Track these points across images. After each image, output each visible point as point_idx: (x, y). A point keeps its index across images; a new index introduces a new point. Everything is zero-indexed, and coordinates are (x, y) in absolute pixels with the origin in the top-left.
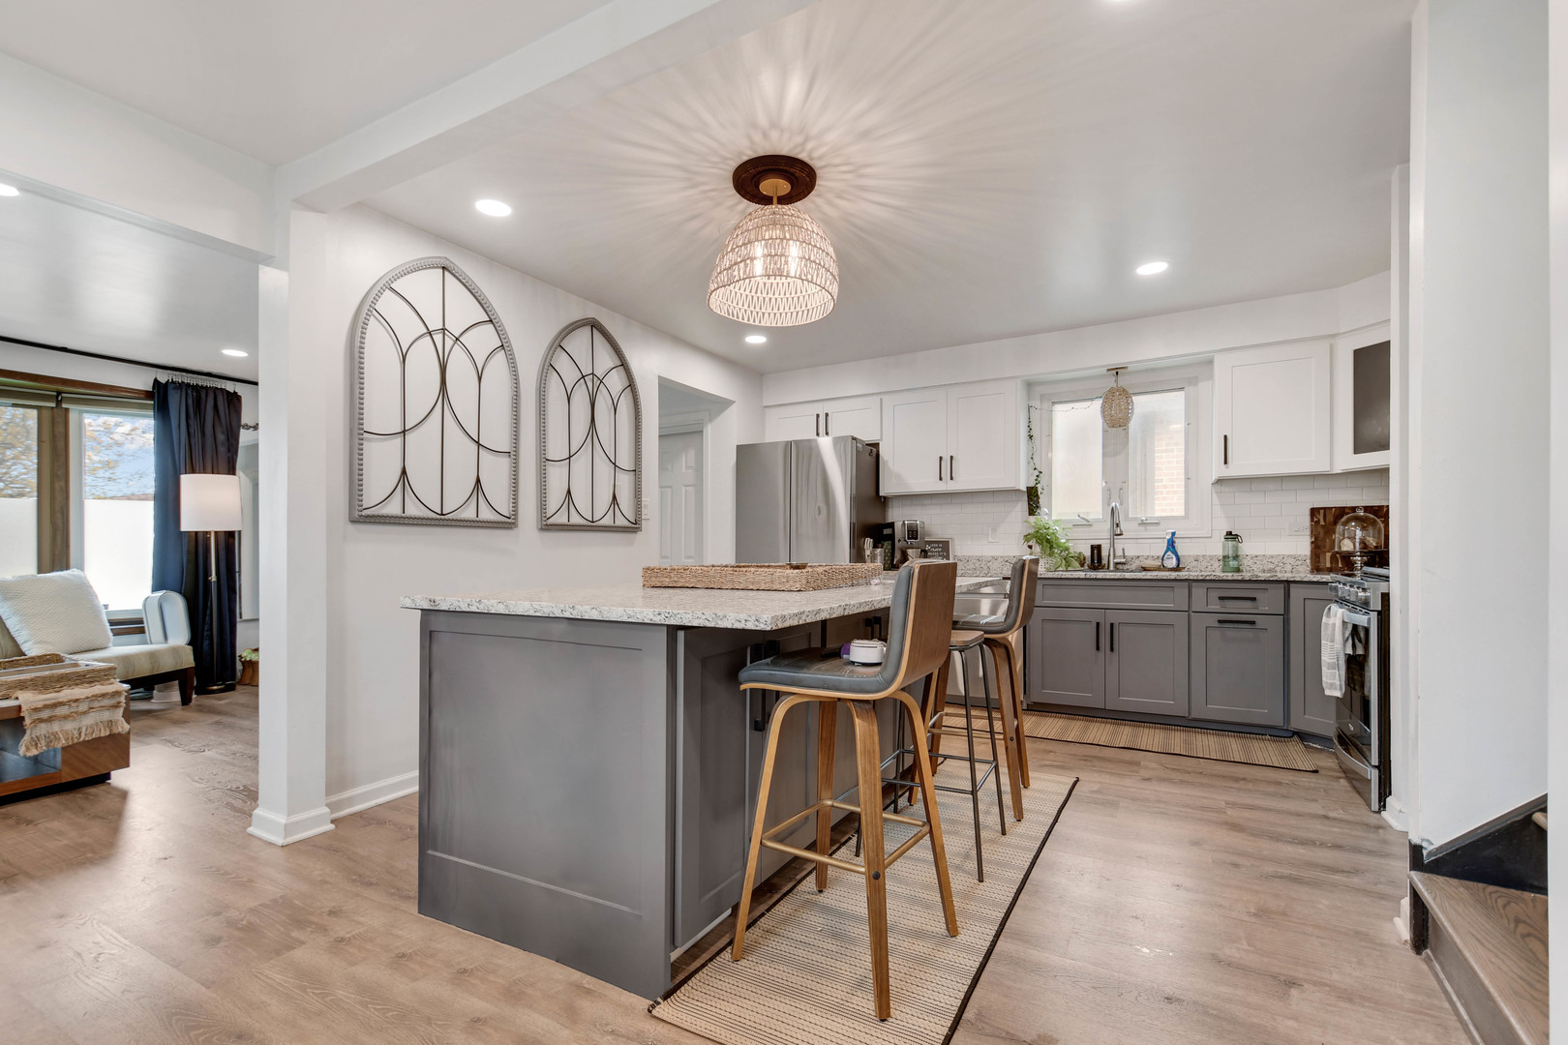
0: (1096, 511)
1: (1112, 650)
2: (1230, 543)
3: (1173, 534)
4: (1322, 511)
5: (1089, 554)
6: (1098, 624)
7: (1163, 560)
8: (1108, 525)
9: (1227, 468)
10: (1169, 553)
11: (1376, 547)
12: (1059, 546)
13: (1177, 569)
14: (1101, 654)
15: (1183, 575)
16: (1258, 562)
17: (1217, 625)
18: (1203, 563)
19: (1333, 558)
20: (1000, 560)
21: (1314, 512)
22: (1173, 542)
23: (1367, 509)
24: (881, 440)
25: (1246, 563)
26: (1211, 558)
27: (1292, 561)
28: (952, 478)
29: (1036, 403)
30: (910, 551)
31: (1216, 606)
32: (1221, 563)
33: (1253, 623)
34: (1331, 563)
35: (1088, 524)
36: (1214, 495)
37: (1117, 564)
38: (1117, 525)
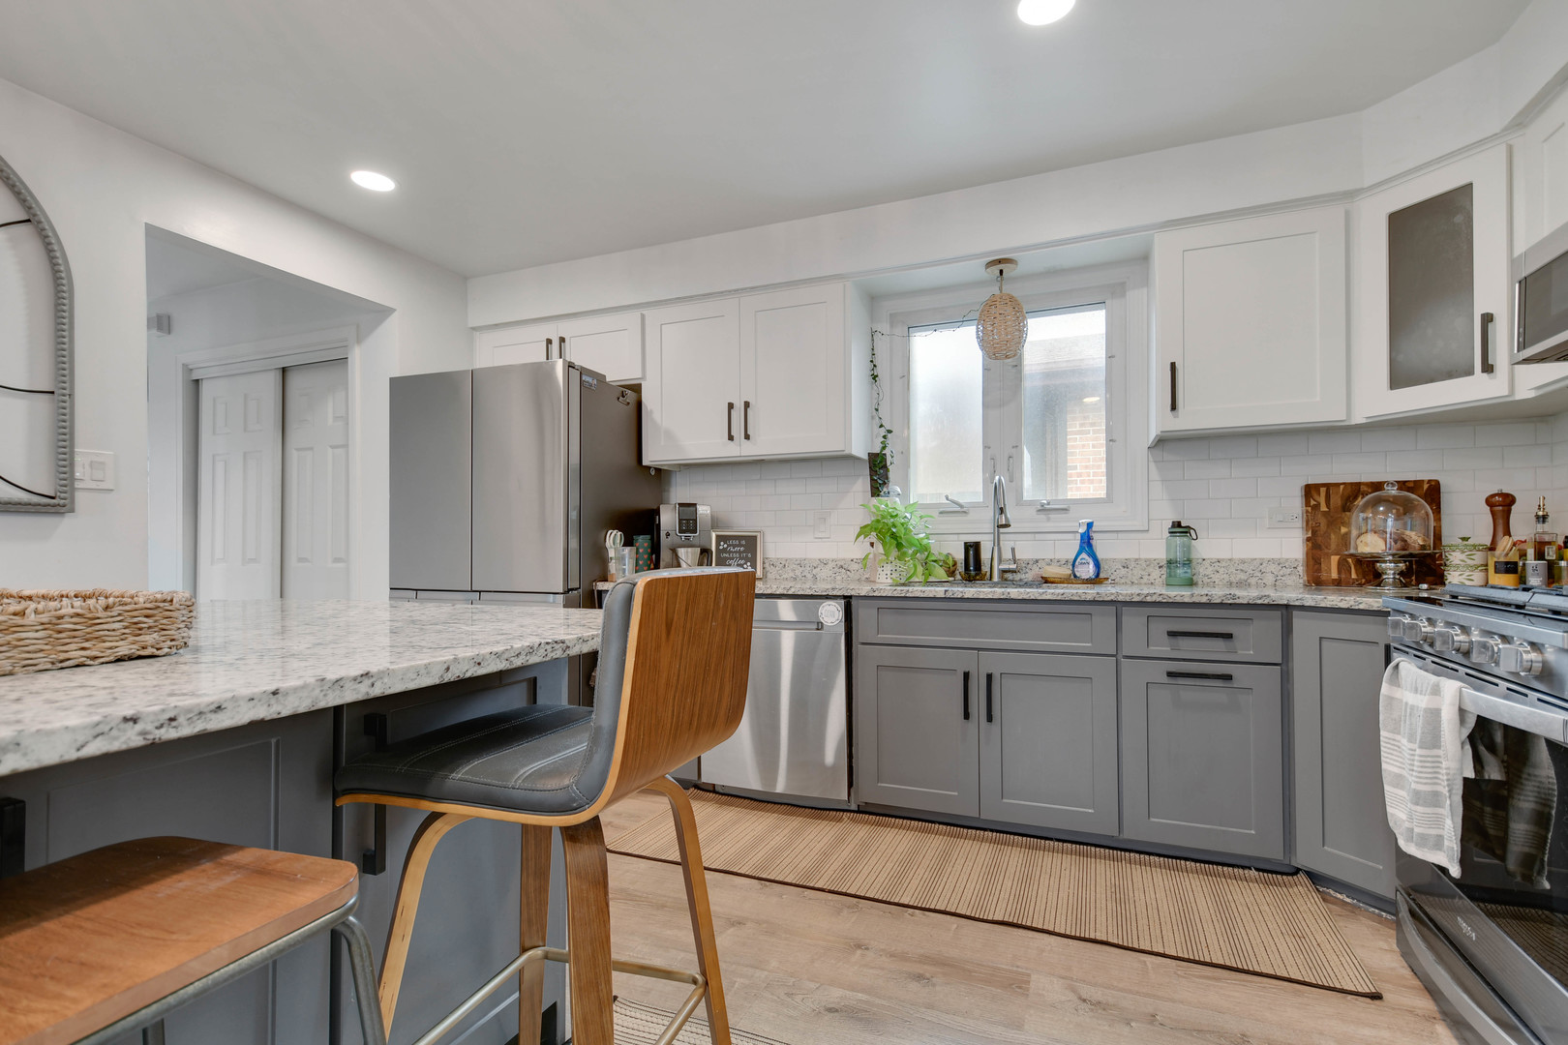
0: (971, 489)
1: (990, 719)
2: (1178, 540)
3: (1090, 525)
4: (1323, 490)
5: (962, 557)
6: (966, 675)
7: (1073, 566)
8: (989, 513)
9: (1176, 417)
10: (1084, 555)
11: (1423, 547)
12: (912, 545)
13: (1096, 580)
14: (972, 724)
15: (1106, 591)
16: (1221, 570)
17: (1165, 679)
18: (1135, 572)
19: (1342, 565)
20: (831, 565)
21: (1310, 491)
22: (1090, 538)
23: (1403, 485)
24: (643, 378)
25: (1202, 571)
26: (1149, 562)
27: (1273, 567)
28: (747, 437)
29: (883, 327)
30: (682, 552)
31: (1163, 648)
32: (1164, 570)
33: (1228, 678)
34: (1339, 572)
35: (961, 510)
36: (1152, 466)
37: (1005, 571)
38: (1002, 511)
